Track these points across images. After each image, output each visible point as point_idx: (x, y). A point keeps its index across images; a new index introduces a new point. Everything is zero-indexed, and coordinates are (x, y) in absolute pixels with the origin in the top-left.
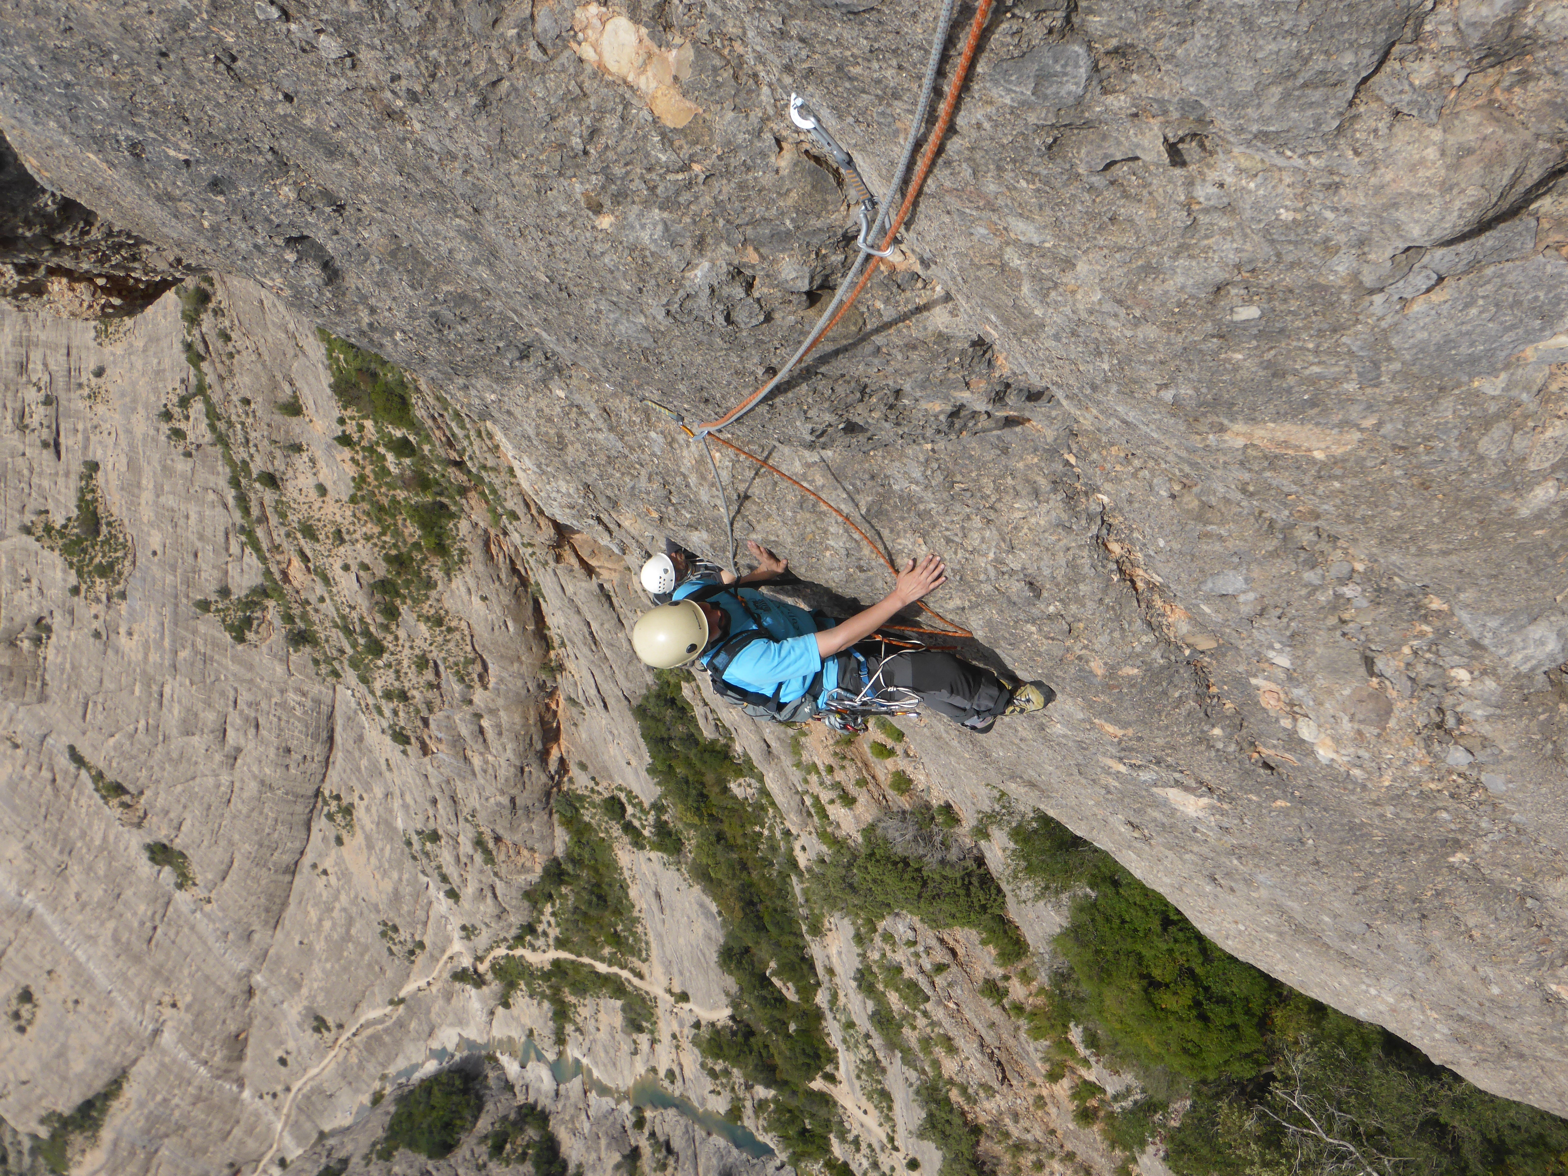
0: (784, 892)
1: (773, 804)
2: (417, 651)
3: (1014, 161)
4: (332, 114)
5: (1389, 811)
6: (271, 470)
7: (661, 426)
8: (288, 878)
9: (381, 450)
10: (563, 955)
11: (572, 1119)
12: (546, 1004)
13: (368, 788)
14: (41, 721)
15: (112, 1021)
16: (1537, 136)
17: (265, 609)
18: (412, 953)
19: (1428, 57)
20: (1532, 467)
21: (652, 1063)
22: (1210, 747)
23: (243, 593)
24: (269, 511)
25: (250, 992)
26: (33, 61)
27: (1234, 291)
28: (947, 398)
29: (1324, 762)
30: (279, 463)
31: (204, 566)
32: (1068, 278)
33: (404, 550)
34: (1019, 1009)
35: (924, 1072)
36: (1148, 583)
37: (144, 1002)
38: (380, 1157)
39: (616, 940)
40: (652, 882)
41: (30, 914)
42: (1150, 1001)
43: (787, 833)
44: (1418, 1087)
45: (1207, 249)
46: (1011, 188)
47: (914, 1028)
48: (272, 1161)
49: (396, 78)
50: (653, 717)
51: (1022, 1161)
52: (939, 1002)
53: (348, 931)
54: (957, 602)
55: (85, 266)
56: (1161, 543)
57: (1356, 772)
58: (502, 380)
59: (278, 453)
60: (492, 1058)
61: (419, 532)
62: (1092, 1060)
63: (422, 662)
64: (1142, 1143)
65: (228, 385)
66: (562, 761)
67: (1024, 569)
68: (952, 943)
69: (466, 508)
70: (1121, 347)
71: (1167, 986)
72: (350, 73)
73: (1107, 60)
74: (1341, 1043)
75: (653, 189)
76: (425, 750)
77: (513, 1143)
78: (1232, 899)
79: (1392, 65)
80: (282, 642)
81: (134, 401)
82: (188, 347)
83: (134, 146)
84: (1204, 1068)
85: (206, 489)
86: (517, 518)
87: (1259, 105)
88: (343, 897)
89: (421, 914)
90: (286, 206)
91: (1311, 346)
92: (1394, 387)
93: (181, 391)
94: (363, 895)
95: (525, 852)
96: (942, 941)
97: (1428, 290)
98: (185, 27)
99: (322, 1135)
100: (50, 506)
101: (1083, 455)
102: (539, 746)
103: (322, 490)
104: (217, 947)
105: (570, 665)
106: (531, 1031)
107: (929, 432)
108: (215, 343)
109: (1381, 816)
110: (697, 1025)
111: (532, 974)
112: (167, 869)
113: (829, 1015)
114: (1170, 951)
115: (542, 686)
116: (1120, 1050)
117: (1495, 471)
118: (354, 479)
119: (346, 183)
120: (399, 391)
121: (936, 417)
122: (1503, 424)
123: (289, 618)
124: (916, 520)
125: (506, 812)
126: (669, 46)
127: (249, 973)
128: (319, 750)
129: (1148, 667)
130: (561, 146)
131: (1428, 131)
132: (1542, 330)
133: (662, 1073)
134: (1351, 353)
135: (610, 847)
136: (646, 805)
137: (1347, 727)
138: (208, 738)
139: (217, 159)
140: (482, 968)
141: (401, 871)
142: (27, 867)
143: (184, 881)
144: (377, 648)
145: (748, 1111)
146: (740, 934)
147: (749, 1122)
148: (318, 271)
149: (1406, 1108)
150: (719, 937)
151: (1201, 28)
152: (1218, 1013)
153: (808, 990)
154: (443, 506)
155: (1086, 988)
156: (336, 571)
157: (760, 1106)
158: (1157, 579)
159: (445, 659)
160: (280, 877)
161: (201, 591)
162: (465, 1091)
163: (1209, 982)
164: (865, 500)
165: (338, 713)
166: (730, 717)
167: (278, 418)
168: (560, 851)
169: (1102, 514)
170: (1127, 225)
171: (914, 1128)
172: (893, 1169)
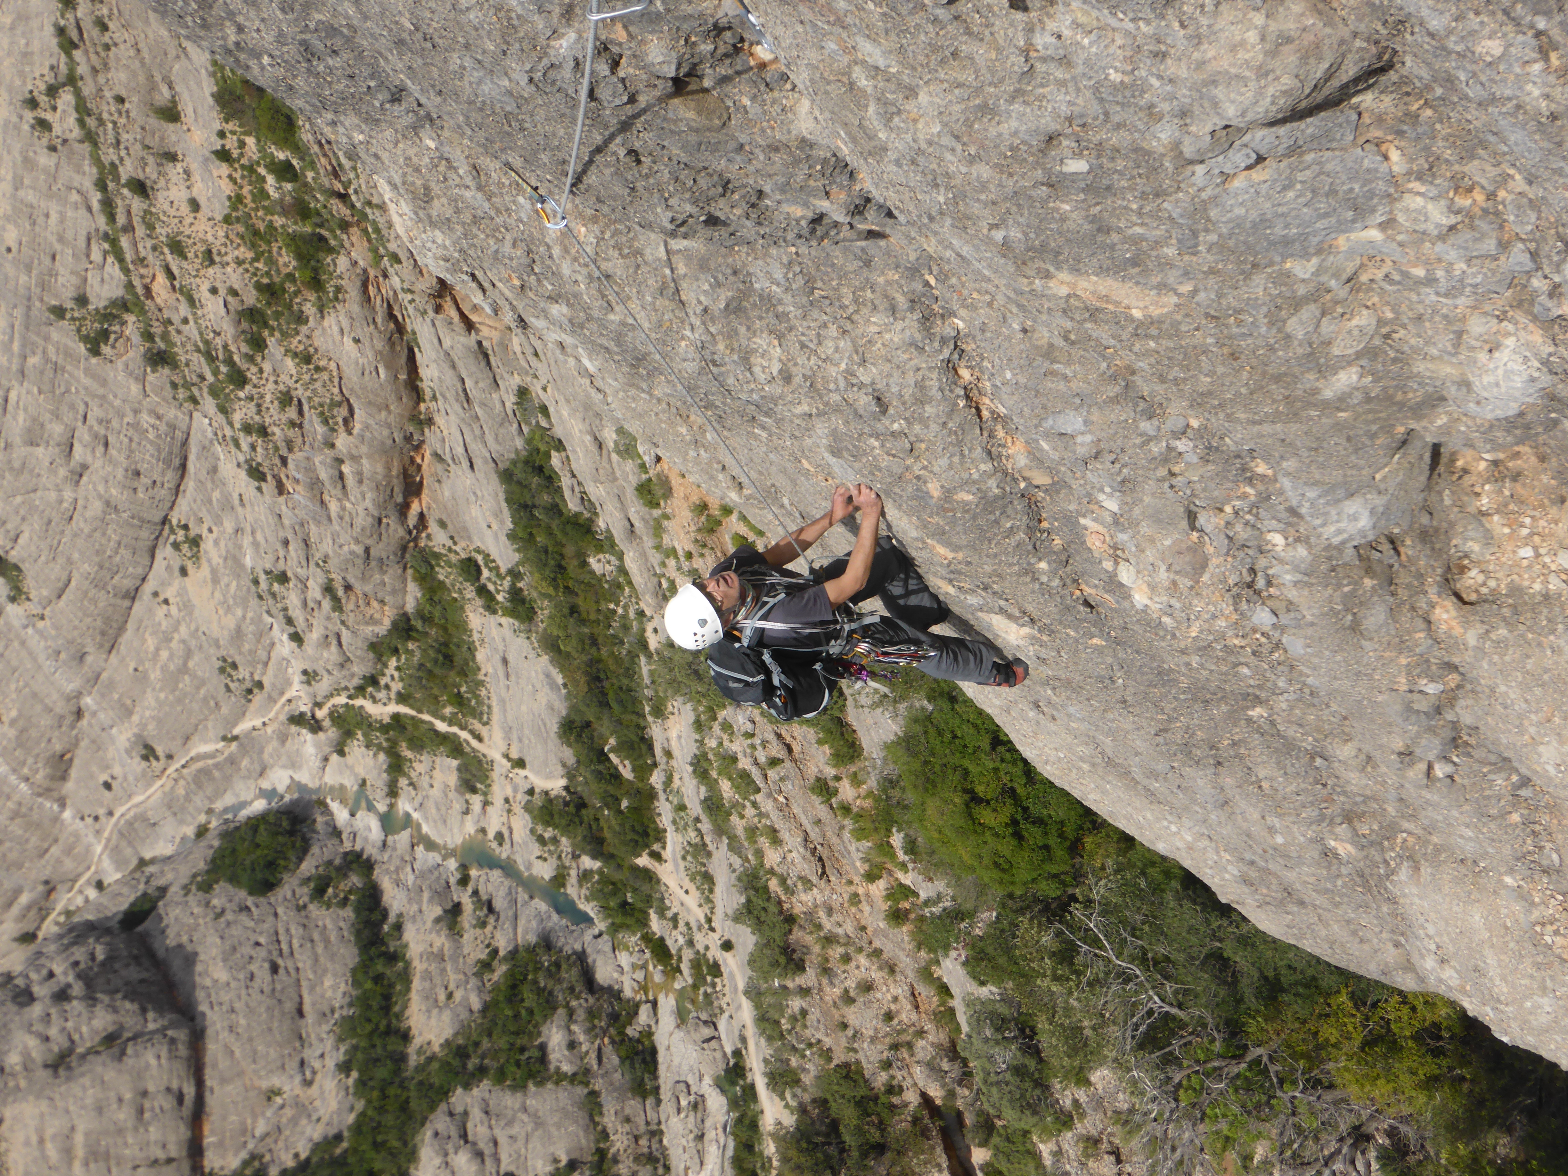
0: (631, 672)
1: (630, 583)
2: (282, 387)
5: (1195, 661)
6: (141, 176)
8: (127, 603)
9: (262, 171)
10: (403, 709)
11: (397, 871)
12: (382, 757)
13: (218, 521)
16: (1355, 35)
17: (124, 323)
18: (250, 691)
20: (1336, 351)
21: (482, 824)
22: (1035, 579)
23: (101, 305)
24: (136, 221)
25: (79, 714)
27: (1065, 143)
28: (806, 205)
29: (1139, 606)
30: (151, 172)
31: (62, 271)
32: (910, 106)
33: (277, 280)
34: (846, 809)
35: (747, 860)
36: (993, 412)
38: (199, 888)
39: (459, 700)
40: (501, 647)
42: (970, 814)
43: (641, 614)
44: (1207, 922)
45: (1041, 98)
46: (860, 8)
47: (742, 817)
48: (88, 882)
50: (519, 483)
51: (830, 952)
52: (769, 795)
53: (185, 664)
54: (805, 408)
56: (1009, 375)
57: (1166, 620)
58: (371, 120)
59: (151, 160)
60: (322, 804)
61: (294, 263)
62: (910, 866)
63: (286, 399)
64: (947, 947)
65: (101, 79)
66: (422, 516)
67: (873, 383)
68: (789, 739)
69: (347, 244)
70: (957, 181)
71: (988, 802)
74: (1143, 873)
76: (281, 489)
77: (336, 888)
78: (1052, 726)
80: (139, 360)
82: (61, 31)
84: (1012, 883)
85: (70, 188)
86: (399, 262)
88: (183, 629)
89: (262, 654)
91: (1134, 206)
92: (1210, 258)
93: (50, 78)
94: (203, 628)
95: (375, 604)
96: (779, 736)
97: (1249, 168)
99: (142, 863)
101: (943, 278)
102: (399, 499)
103: (195, 205)
104: (48, 665)
105: (440, 420)
106: (364, 782)
107: (790, 236)
108: (91, 32)
109: (1188, 664)
110: (531, 792)
111: (370, 725)
113: (662, 796)
114: (996, 770)
115: (408, 438)
116: (936, 859)
117: (1300, 351)
118: (229, 198)
120: (285, 112)
121: (798, 221)
122: (1312, 307)
123: (148, 336)
124: (774, 321)
125: (359, 562)
127: (79, 695)
128: (170, 477)
129: (983, 495)
131: (1252, 14)
132: (1354, 221)
133: (491, 835)
134: (1171, 218)
135: (462, 608)
136: (503, 570)
137: (1163, 575)
138: (53, 450)
140: (320, 714)
141: (245, 609)
143: (17, 594)
144: (239, 379)
145: (573, 879)
146: (583, 708)
147: (572, 890)
149: (1194, 940)
150: (562, 708)
152: (1033, 834)
153: (644, 770)
154: (322, 239)
155: (911, 797)
156: (203, 293)
157: (585, 876)
158: (1002, 410)
159: (310, 399)
160: (119, 602)
161: (56, 296)
162: (292, 833)
163: (1029, 803)
164: (725, 295)
165: (193, 441)
166: (596, 491)
167: (153, 122)
168: (410, 607)
169: (956, 338)
170: (967, 63)
171: (730, 912)
172: (707, 948)
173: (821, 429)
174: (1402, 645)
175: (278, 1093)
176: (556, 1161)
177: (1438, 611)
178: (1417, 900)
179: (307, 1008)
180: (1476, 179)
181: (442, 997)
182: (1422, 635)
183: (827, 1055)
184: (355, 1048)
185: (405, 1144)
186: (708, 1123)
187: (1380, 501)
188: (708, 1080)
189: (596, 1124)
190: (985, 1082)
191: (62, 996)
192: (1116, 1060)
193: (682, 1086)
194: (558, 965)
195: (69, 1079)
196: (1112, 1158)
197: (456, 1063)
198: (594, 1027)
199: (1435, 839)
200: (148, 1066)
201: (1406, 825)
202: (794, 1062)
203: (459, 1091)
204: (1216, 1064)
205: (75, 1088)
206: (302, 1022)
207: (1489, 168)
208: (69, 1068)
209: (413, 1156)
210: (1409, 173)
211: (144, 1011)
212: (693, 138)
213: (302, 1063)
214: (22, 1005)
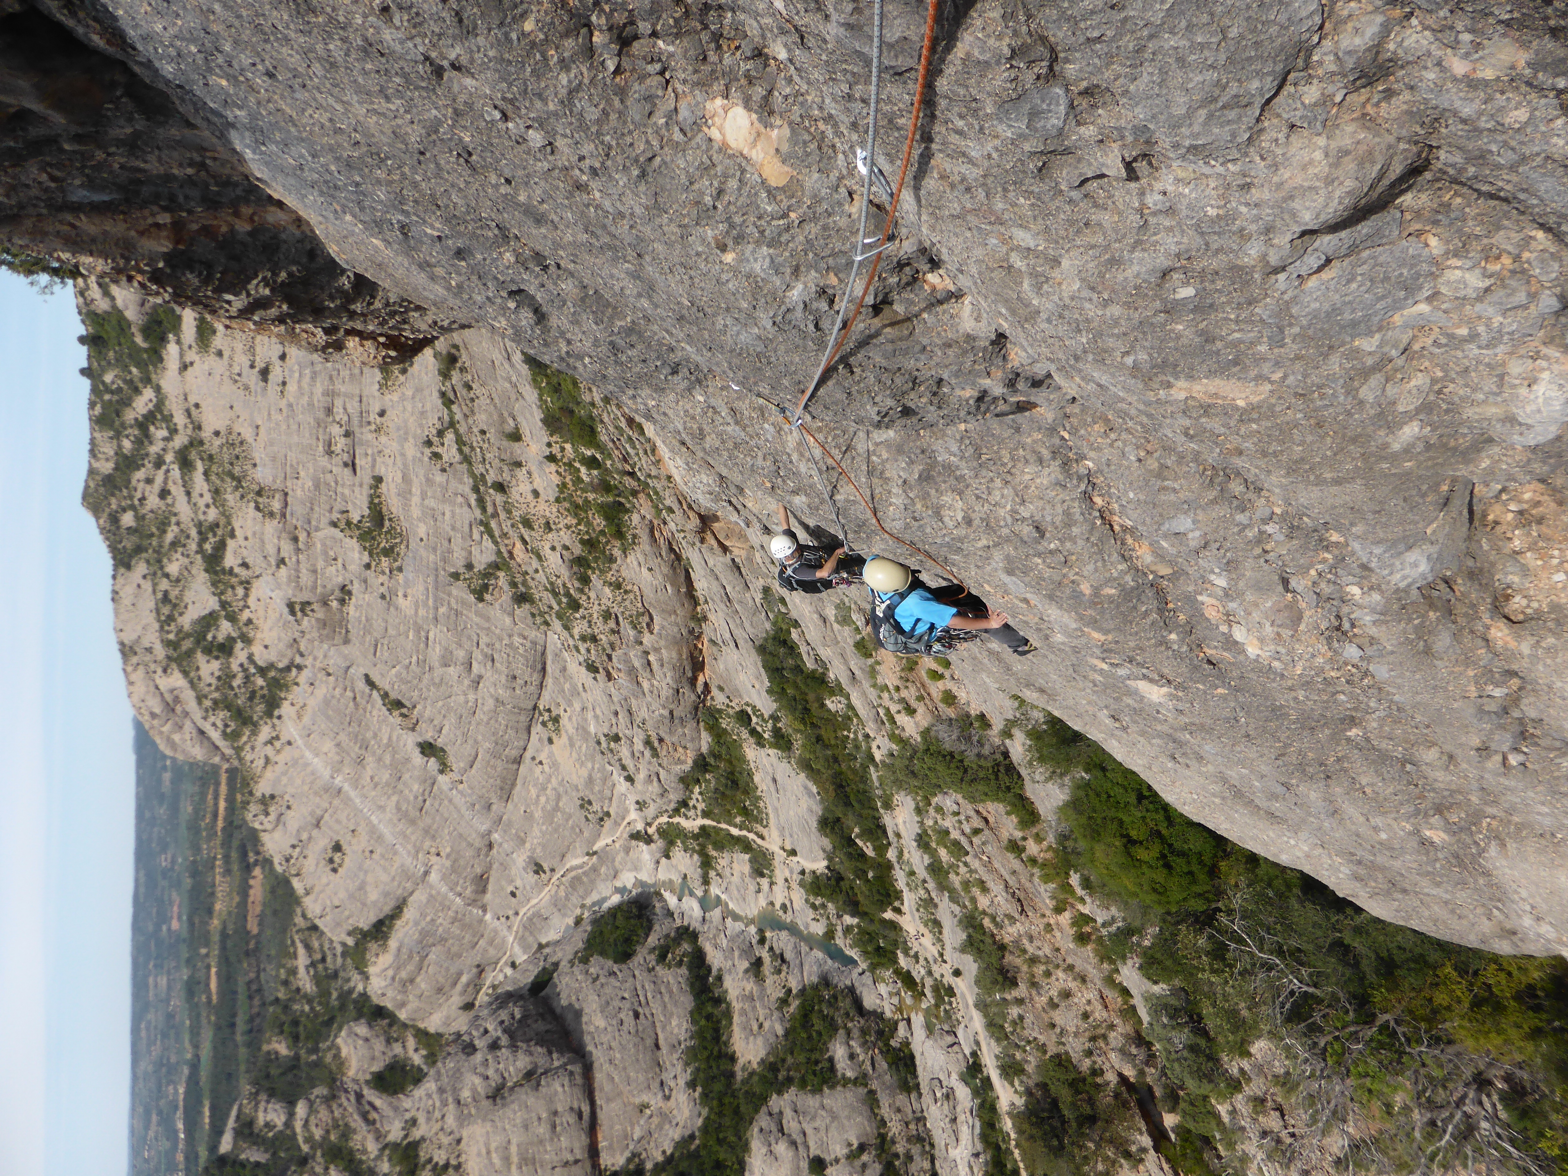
0: (864, 778)
1: (857, 715)
2: (603, 607)
3: (1015, 183)
4: (538, 192)
5: (1301, 695)
6: (501, 480)
7: (772, 419)
8: (515, 766)
9: (577, 465)
10: (708, 822)
11: (714, 937)
12: (696, 857)
13: (570, 704)
14: (345, 658)
15: (396, 866)
16: (1399, 139)
17: (497, 578)
18: (602, 819)
19: (1315, 81)
20: (1401, 409)
21: (771, 899)
22: (1168, 648)
23: (482, 567)
24: (500, 509)
25: (490, 846)
26: (333, 168)
27: (1175, 276)
28: (974, 384)
29: (1253, 657)
30: (506, 476)
31: (455, 549)
32: (1056, 274)
33: (594, 535)
34: (1033, 861)
35: (965, 907)
36: (1122, 526)
37: (417, 852)
38: (580, 961)
39: (745, 812)
40: (771, 771)
41: (339, 791)
42: (1129, 854)
43: (867, 736)
44: (1328, 919)
45: (1155, 244)
46: (1014, 205)
47: (958, 874)
48: (506, 963)
49: (582, 158)
50: (771, 653)
51: (1035, 970)
52: (976, 856)
53: (557, 804)
54: (984, 542)
55: (371, 328)
56: (1131, 495)
57: (1276, 664)
58: (659, 390)
59: (505, 468)
60: (658, 894)
61: (604, 523)
62: (1087, 898)
63: (607, 615)
64: (1124, 958)
65: (470, 421)
66: (706, 685)
67: (1032, 517)
68: (985, 814)
69: (637, 505)
70: (1095, 324)
71: (1141, 843)
72: (550, 158)
73: (1080, 98)
74: (1269, 885)
75: (762, 232)
76: (609, 677)
77: (673, 953)
78: (1187, 772)
79: (1289, 89)
80: (509, 601)
81: (406, 433)
82: (443, 394)
83: (403, 227)
84: (1168, 903)
85: (456, 494)
86: (673, 512)
87: (1190, 125)
88: (553, 780)
89: (607, 793)
90: (508, 268)
91: (1232, 317)
92: (1295, 347)
93: (438, 426)
94: (567, 779)
95: (680, 750)
96: (978, 812)
97: (1320, 270)
98: (436, 132)
99: (541, 947)
100: (350, 507)
101: (1074, 432)
102: (690, 674)
103: (536, 494)
104: (468, 814)
105: (711, 616)
106: (685, 875)
107: (962, 414)
108: (462, 392)
109: (1295, 699)
110: (803, 872)
111: (686, 836)
112: (433, 759)
113: (897, 866)
114: (1144, 818)
115: (691, 632)
116: (1107, 890)
117: (1372, 412)
118: (558, 486)
119: (549, 243)
120: (589, 422)
121: (967, 401)
122: (1378, 376)
123: (514, 584)
124: (955, 482)
125: (667, 721)
126: (772, 126)
127: (489, 833)
128: (536, 677)
129: (1122, 587)
130: (698, 203)
131: (1316, 139)
132: (1406, 299)
133: (778, 906)
134: (1262, 320)
135: (741, 746)
136: (766, 716)
137: (1268, 630)
138: (460, 668)
139: (460, 234)
140: (650, 831)
141: (593, 762)
142: (337, 758)
143: (444, 768)
144: (575, 605)
145: (839, 933)
146: (833, 808)
147: (840, 941)
148: (531, 315)
149: (1319, 933)
150: (818, 810)
151: (1147, 68)
152: (1179, 863)
153: (881, 849)
154: (621, 504)
155: (1082, 844)
156: (546, 551)
157: (848, 930)
158: (1129, 523)
159: (623, 613)
160: (510, 766)
161: (453, 566)
162: (640, 917)
163: (1172, 841)
164: (918, 469)
165: (548, 651)
166: (825, 653)
167: (505, 443)
168: (704, 749)
169: (1089, 475)
170: (1097, 229)
171: (957, 946)
172: (942, 976)
173: (998, 556)
174: (1468, 662)
175: (647, 1106)
176: (850, 1145)
177: (1493, 631)
178: (1507, 870)
179: (661, 1042)
180: (1503, 247)
181: (755, 1027)
182: (1483, 651)
183: (1043, 1048)
184: (698, 1070)
185: (740, 1139)
186: (959, 1109)
187: (1434, 550)
188: (954, 1076)
189: (876, 1115)
190: (1168, 1059)
191: (494, 1046)
192: (1269, 1032)
193: (936, 1082)
194: (835, 997)
195: (504, 1105)
196: (1278, 1114)
197: (770, 1075)
198: (866, 1042)
199: (1516, 819)
200: (556, 1092)
201: (1490, 810)
202: (1018, 1056)
203: (775, 1096)
204: (1352, 1029)
205: (509, 1112)
206: (659, 1053)
207: (1513, 234)
208: (503, 1098)
209: (746, 1147)
210: (1447, 252)
211: (550, 1053)
212: (889, 347)
213: (662, 1083)
214: (469, 1054)
